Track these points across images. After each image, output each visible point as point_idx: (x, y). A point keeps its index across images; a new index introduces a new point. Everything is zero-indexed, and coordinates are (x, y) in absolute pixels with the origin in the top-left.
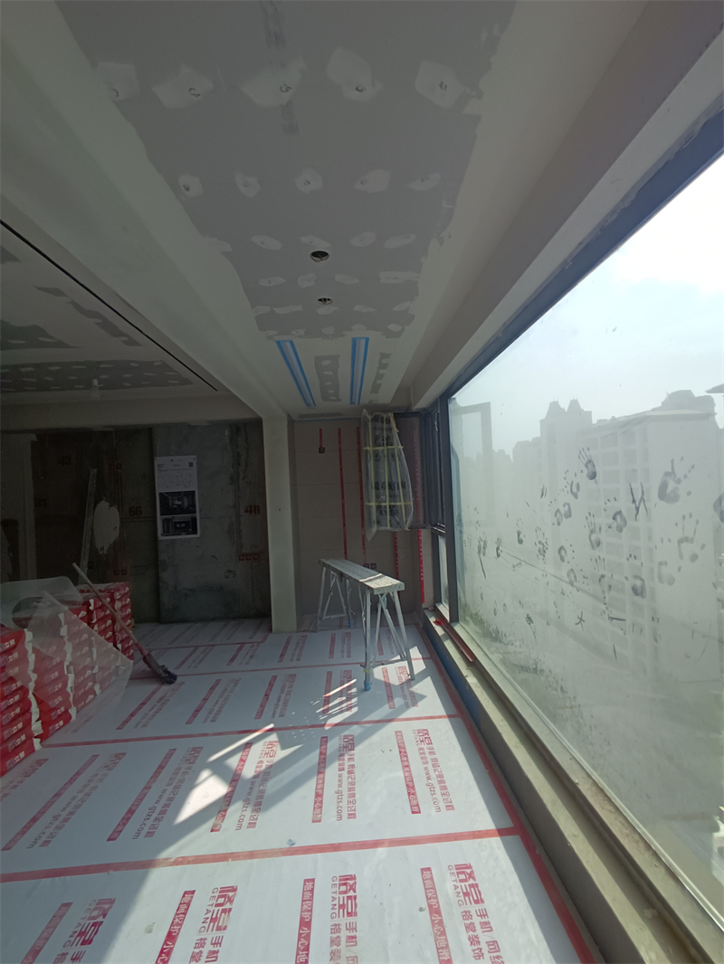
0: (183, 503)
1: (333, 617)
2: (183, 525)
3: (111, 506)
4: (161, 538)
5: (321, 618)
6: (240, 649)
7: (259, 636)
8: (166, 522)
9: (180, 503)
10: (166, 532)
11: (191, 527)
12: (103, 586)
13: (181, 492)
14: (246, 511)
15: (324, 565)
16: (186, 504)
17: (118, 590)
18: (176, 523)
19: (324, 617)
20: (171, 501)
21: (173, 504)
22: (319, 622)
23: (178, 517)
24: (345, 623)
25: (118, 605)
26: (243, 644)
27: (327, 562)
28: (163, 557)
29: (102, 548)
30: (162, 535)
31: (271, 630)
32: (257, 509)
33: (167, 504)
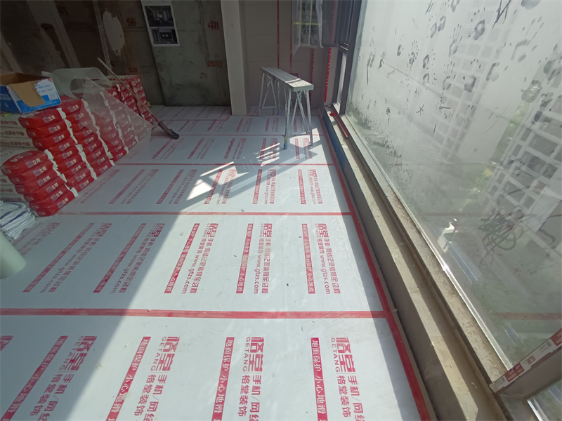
0: (163, 16)
1: (268, 107)
2: (167, 36)
3: (113, 16)
4: (154, 45)
5: (261, 108)
6: (213, 123)
7: (224, 117)
8: (154, 32)
9: (161, 16)
10: (156, 41)
11: (172, 37)
12: (123, 77)
13: (160, 7)
14: (209, 26)
15: (264, 71)
16: (166, 19)
17: (133, 80)
18: (162, 34)
19: (263, 108)
20: (154, 15)
21: (157, 18)
22: (260, 110)
23: (163, 29)
24: (276, 112)
25: (136, 90)
26: (215, 120)
27: (266, 69)
28: (158, 60)
29: (117, 51)
30: (154, 42)
31: (231, 114)
32: (216, 25)
33: (152, 17)
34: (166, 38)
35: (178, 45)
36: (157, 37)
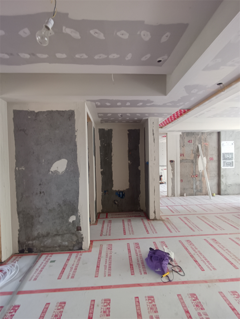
3: (204, 157)
8: (224, 162)
11: (231, 164)
13: (229, 153)
16: (230, 157)
23: (228, 161)
29: (201, 170)
30: (223, 167)
33: (225, 157)
34: (228, 164)
35: (234, 167)
36: (224, 164)
